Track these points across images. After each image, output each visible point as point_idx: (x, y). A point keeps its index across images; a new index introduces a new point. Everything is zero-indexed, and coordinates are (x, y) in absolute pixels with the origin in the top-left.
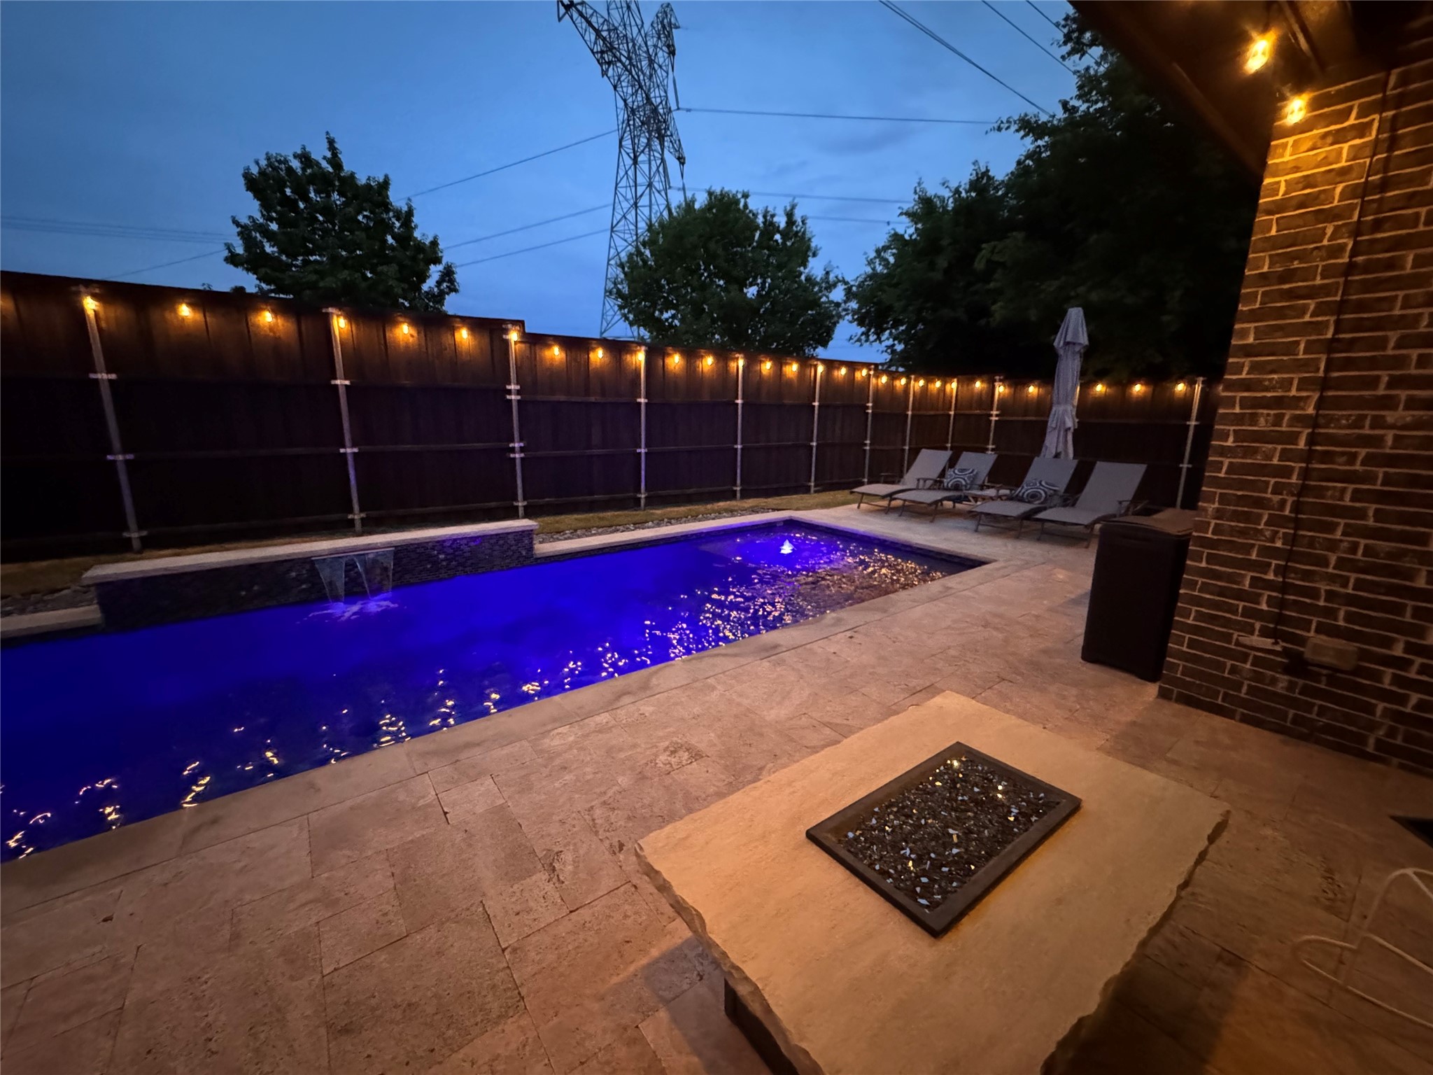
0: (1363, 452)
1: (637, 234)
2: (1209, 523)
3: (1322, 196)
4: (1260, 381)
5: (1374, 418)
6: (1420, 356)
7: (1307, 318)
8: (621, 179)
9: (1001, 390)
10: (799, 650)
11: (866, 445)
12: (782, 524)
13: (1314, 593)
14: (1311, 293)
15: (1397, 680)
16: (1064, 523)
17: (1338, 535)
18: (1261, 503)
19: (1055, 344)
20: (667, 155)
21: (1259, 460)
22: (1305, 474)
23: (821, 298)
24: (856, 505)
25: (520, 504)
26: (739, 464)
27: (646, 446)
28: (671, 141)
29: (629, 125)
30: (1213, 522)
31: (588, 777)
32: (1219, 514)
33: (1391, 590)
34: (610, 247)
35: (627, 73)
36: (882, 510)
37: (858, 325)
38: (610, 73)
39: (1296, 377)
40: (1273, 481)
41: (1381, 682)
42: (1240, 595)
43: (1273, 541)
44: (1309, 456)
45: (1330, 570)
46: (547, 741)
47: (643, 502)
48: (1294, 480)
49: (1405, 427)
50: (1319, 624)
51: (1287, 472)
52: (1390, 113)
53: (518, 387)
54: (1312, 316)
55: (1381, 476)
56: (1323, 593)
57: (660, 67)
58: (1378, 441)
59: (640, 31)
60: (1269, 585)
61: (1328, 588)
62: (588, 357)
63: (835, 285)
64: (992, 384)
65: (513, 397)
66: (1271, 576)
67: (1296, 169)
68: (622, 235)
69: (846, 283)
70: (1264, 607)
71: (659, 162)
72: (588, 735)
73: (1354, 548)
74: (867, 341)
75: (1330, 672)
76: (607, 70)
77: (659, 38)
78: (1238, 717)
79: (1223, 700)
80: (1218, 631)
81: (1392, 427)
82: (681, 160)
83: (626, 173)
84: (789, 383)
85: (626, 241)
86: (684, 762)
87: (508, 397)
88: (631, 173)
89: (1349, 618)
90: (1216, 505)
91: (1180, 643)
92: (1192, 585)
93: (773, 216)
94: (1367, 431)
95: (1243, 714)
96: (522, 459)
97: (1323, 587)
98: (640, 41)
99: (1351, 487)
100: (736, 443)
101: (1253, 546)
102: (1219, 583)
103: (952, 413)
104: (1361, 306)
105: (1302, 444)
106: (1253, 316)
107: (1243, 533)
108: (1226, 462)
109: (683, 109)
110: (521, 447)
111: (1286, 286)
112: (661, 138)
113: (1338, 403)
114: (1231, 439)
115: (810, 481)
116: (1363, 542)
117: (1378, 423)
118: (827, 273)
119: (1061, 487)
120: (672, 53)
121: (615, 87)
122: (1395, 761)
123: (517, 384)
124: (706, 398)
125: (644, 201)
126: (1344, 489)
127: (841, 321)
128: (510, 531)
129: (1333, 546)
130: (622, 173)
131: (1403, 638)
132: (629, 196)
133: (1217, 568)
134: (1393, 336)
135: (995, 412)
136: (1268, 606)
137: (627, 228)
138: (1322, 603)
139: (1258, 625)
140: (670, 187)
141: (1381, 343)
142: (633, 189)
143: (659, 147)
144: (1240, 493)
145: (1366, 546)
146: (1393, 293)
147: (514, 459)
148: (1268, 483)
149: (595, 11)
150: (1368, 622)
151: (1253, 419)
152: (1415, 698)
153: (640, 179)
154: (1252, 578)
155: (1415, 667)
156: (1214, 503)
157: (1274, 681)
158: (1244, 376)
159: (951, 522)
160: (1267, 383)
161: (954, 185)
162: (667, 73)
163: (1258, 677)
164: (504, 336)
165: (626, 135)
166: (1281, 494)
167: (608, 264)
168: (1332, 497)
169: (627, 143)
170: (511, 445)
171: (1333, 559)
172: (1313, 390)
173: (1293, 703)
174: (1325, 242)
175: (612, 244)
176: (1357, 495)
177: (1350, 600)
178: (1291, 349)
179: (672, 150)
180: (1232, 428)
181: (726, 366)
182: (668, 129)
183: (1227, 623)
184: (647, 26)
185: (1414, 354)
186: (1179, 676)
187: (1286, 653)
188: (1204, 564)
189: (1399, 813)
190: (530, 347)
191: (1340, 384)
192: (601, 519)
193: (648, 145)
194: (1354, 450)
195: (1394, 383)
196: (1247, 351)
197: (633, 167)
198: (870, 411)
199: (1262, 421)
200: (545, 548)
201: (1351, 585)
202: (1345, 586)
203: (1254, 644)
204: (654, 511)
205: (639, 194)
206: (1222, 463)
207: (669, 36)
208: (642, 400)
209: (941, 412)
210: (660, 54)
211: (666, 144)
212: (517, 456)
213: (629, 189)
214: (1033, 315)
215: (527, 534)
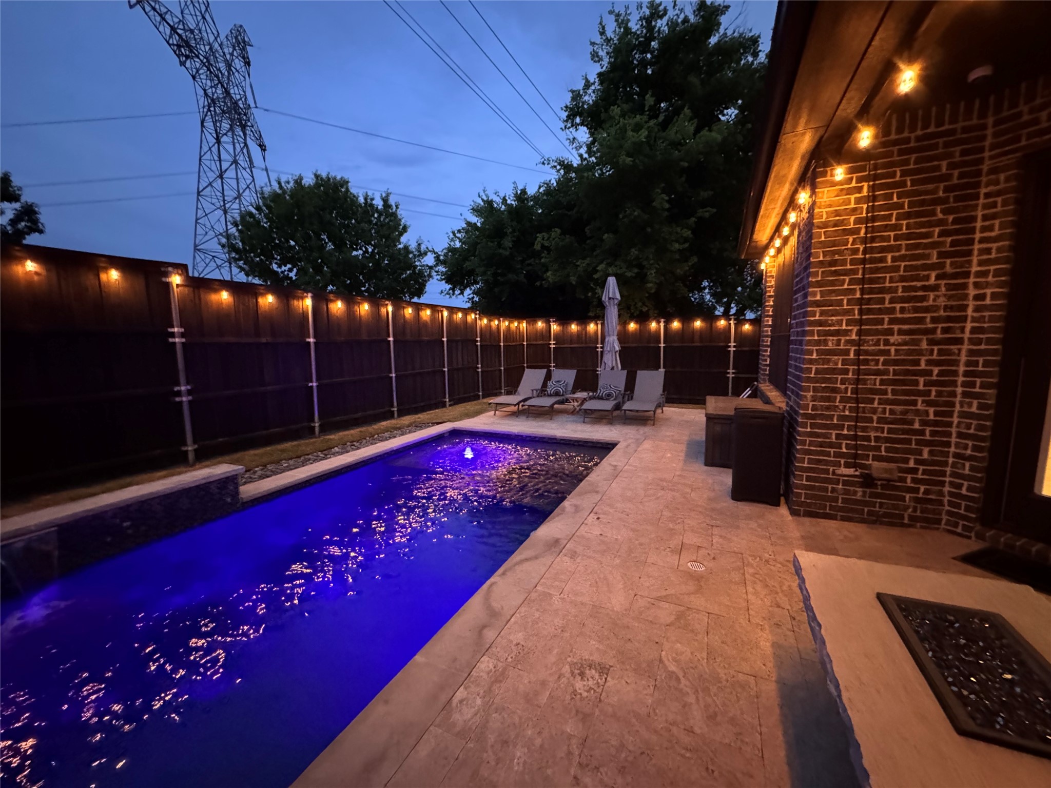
0: (882, 359)
1: (224, 200)
2: (808, 404)
3: (845, 222)
4: (826, 321)
5: (885, 340)
6: (901, 307)
7: (846, 286)
8: (205, 153)
9: (555, 327)
10: (574, 538)
11: (478, 368)
12: (448, 434)
13: (868, 439)
14: (846, 273)
15: (914, 480)
16: (637, 411)
17: (876, 405)
18: (835, 390)
19: (603, 299)
20: (249, 141)
21: (831, 366)
22: (858, 373)
23: (415, 262)
24: (493, 412)
25: (190, 448)
26: (394, 388)
27: (317, 380)
28: (252, 131)
29: (209, 110)
30: (811, 404)
31: (538, 741)
32: (814, 399)
33: (905, 432)
34: (197, 208)
35: (205, 68)
36: (510, 415)
37: (446, 282)
38: (188, 64)
39: (845, 318)
40: (840, 377)
41: (906, 483)
42: (831, 445)
43: (844, 412)
44: (858, 362)
45: (875, 424)
46: (456, 717)
47: (317, 430)
48: (850, 376)
49: (899, 344)
50: (873, 455)
51: (846, 372)
52: (871, 183)
53: (182, 330)
54: (848, 285)
55: (891, 371)
56: (873, 438)
57: (237, 71)
58: (888, 352)
59: (216, 38)
60: (846, 437)
61: (875, 435)
62: (257, 301)
63: (426, 254)
64: (548, 323)
65: (177, 340)
66: (845, 432)
67: (830, 206)
68: (209, 199)
69: (433, 252)
70: (844, 450)
71: (242, 145)
72: (490, 690)
73: (884, 411)
74: (453, 294)
75: (884, 482)
76: (185, 62)
77: (234, 49)
78: (839, 517)
79: (830, 510)
80: (823, 469)
81: (893, 344)
82: (263, 147)
83: (210, 149)
84: (425, 324)
85: (213, 204)
86: (601, 682)
87: (171, 340)
88: (215, 149)
89: (887, 450)
90: (811, 393)
91: (800, 480)
92: (803, 443)
93: (372, 199)
94: (882, 347)
95: (841, 516)
96: (190, 402)
97: (873, 434)
98: (216, 46)
99: (879, 378)
100: (391, 373)
101: (834, 415)
102: (819, 440)
103: (525, 343)
104: (872, 281)
105: (852, 356)
106: (819, 284)
107: (828, 408)
108: (814, 368)
109: (260, 108)
110: (188, 390)
111: (833, 269)
112: (244, 127)
113: (868, 333)
114: (815, 354)
115: (445, 398)
116: (888, 407)
117: (887, 343)
118: (419, 245)
119: (622, 388)
120: (248, 63)
121: (194, 77)
122: (918, 525)
123: (181, 326)
124: (364, 337)
125: (231, 173)
126: (876, 379)
127: (431, 279)
128: (211, 480)
129: (874, 411)
130: (205, 148)
131: (913, 457)
132: (214, 168)
133: (817, 430)
134: (888, 297)
135: (552, 342)
136: (847, 449)
137: (213, 193)
138: (873, 444)
139: (842, 461)
140: (254, 167)
141: (882, 301)
142: (218, 163)
143: (241, 134)
144: (823, 385)
145: (890, 409)
146: (884, 275)
147: (181, 402)
148: (837, 378)
149: (169, 10)
150: (896, 450)
151: (825, 342)
152: (922, 488)
153: (224, 155)
154: (836, 434)
155: (920, 472)
156: (810, 392)
157: (855, 493)
158: (817, 318)
159: (564, 418)
160: (830, 322)
161: (502, 195)
162: (244, 77)
163: (847, 492)
164: (164, 279)
165: (207, 118)
166: (845, 384)
167: (196, 222)
168: (871, 384)
169: (209, 124)
170: (176, 389)
171: (875, 417)
172: (855, 326)
173: (866, 504)
174: (849, 246)
175: (200, 206)
176: (882, 382)
177: (887, 440)
178: (840, 303)
179: (253, 138)
180: (815, 348)
181: (379, 310)
182: (249, 121)
183: (827, 463)
184: (222, 37)
185: (898, 306)
186: (803, 500)
187: (861, 476)
188: (809, 430)
189: (955, 555)
190: (194, 291)
191: (868, 322)
192: (283, 451)
193: (231, 129)
194: (877, 358)
195: (892, 321)
196: (817, 304)
197: (216, 145)
198: (479, 344)
199: (830, 343)
200: (250, 490)
201: (886, 431)
202: (883, 433)
203: (844, 473)
204: (328, 437)
205: (224, 169)
206: (811, 368)
207: (244, 49)
208: (312, 340)
209: (518, 343)
210: (236, 61)
211: (247, 132)
212: (184, 399)
213: (213, 162)
214: (573, 280)
215: (230, 482)
